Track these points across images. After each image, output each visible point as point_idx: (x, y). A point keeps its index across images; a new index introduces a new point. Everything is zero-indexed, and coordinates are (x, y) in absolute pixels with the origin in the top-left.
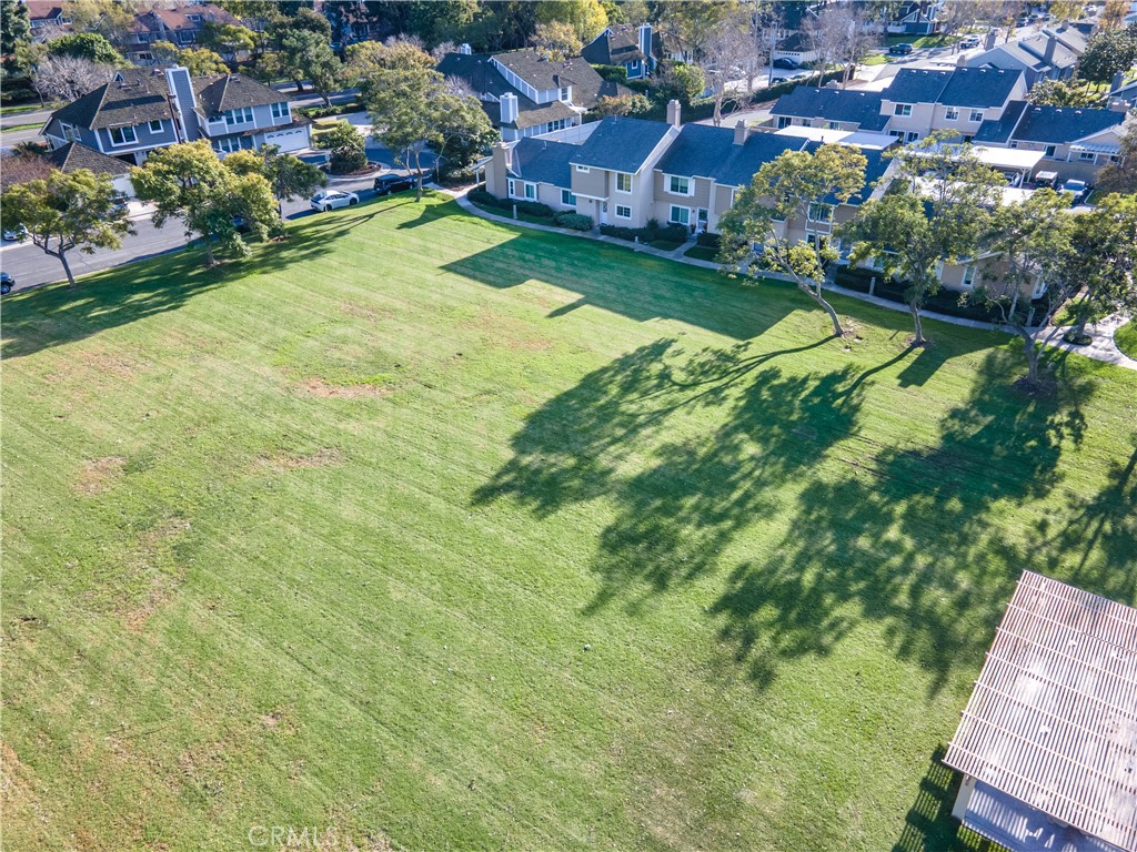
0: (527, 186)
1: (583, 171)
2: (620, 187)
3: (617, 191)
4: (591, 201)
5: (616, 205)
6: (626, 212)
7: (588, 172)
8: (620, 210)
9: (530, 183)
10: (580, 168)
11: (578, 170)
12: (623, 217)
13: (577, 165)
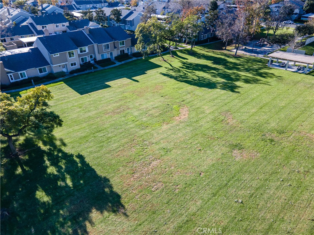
0: (21, 74)
1: (56, 56)
2: (70, 57)
3: (69, 58)
4: (60, 66)
5: (70, 63)
6: (75, 64)
7: (59, 55)
8: (72, 65)
9: (22, 72)
10: (54, 55)
11: (54, 56)
12: (74, 66)
13: (53, 55)
